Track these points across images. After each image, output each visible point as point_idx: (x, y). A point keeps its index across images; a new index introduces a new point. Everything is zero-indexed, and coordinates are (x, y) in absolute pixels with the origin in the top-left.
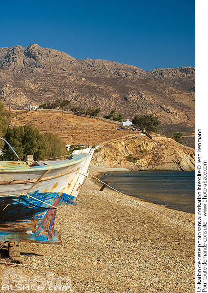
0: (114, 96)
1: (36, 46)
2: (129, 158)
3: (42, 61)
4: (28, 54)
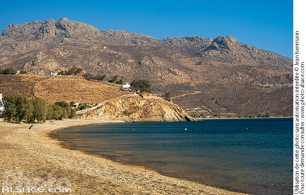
0: (130, 61)
1: (66, 19)
2: (125, 113)
3: (71, 32)
4: (59, 26)
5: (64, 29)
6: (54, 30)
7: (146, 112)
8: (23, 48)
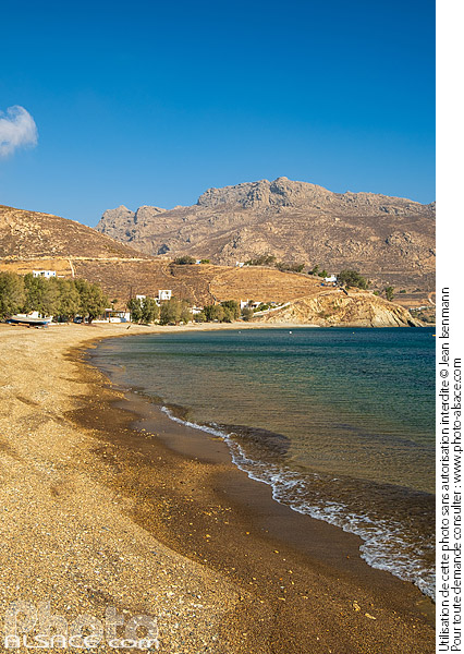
1: (285, 179)
3: (292, 198)
4: (275, 190)
5: (282, 194)
6: (267, 196)
7: (350, 313)
8: (224, 223)
